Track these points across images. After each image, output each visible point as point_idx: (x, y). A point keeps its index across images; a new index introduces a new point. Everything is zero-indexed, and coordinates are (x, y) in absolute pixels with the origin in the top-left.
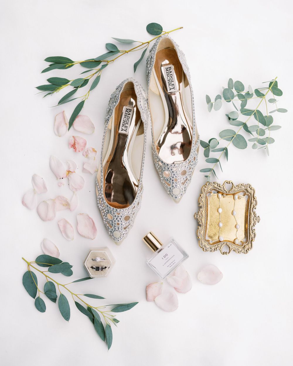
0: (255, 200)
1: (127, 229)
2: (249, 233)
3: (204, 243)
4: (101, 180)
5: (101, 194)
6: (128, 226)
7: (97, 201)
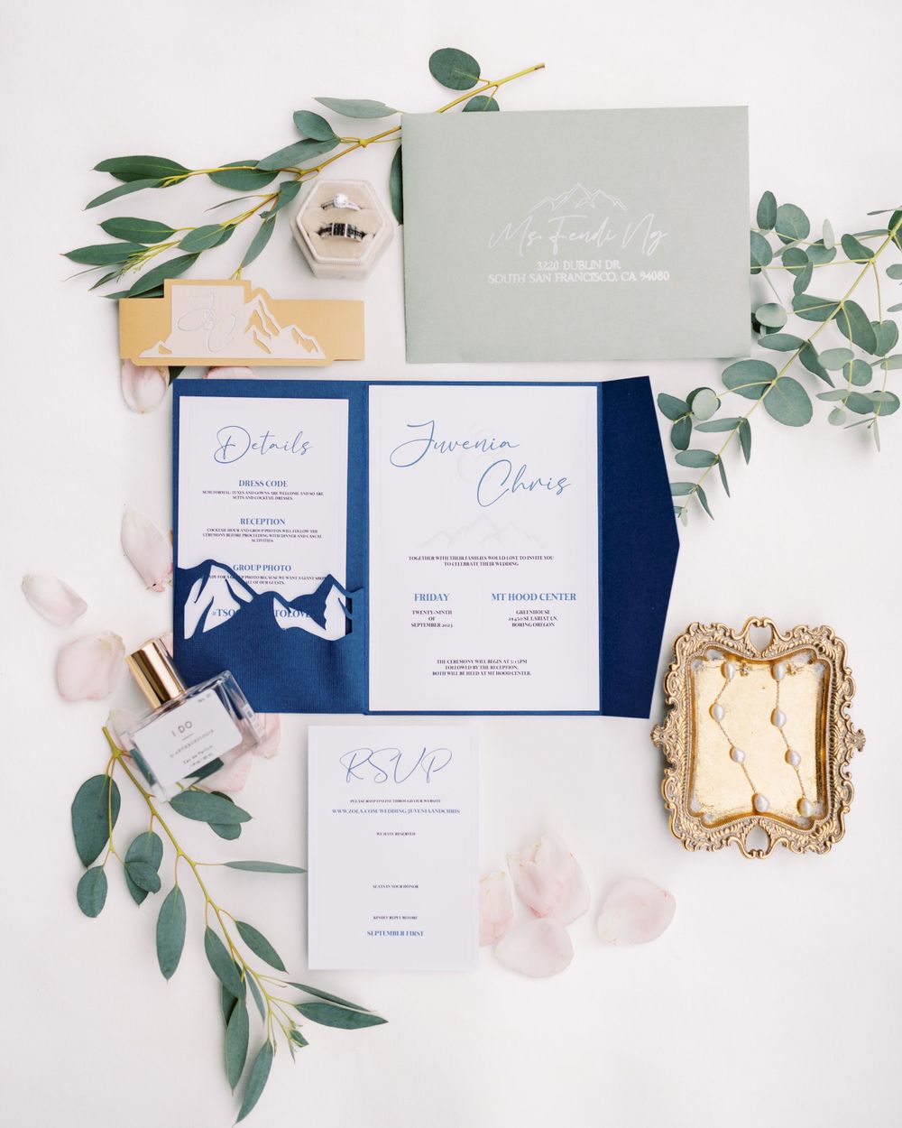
0: (846, 677)
2: (832, 786)
3: (688, 824)
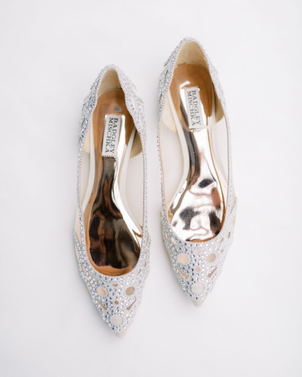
1: (132, 309)
4: (81, 233)
5: (83, 255)
6: (133, 303)
7: (79, 267)
